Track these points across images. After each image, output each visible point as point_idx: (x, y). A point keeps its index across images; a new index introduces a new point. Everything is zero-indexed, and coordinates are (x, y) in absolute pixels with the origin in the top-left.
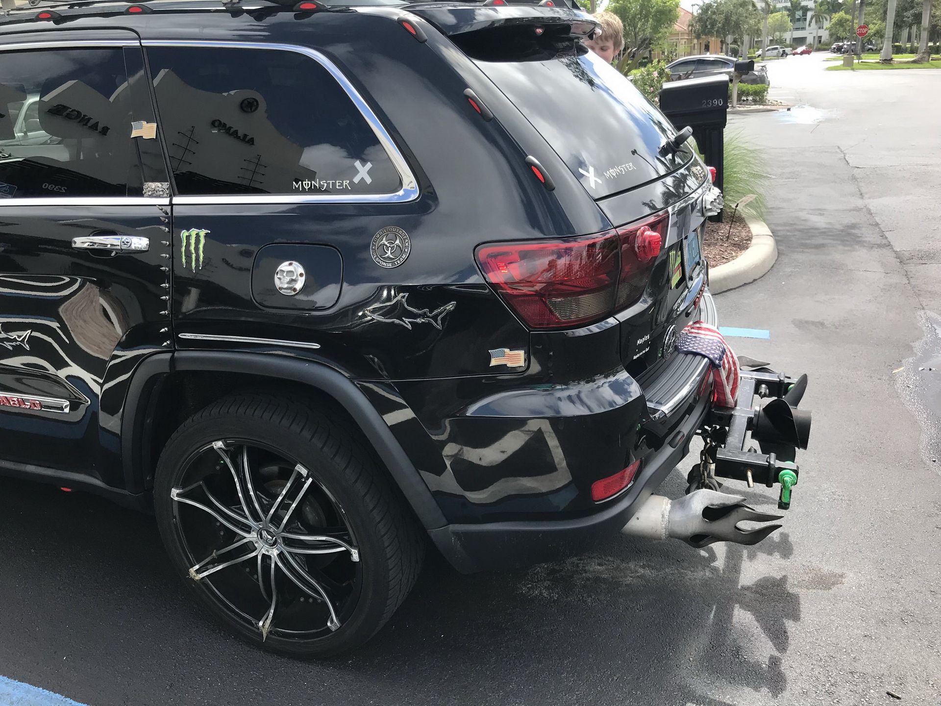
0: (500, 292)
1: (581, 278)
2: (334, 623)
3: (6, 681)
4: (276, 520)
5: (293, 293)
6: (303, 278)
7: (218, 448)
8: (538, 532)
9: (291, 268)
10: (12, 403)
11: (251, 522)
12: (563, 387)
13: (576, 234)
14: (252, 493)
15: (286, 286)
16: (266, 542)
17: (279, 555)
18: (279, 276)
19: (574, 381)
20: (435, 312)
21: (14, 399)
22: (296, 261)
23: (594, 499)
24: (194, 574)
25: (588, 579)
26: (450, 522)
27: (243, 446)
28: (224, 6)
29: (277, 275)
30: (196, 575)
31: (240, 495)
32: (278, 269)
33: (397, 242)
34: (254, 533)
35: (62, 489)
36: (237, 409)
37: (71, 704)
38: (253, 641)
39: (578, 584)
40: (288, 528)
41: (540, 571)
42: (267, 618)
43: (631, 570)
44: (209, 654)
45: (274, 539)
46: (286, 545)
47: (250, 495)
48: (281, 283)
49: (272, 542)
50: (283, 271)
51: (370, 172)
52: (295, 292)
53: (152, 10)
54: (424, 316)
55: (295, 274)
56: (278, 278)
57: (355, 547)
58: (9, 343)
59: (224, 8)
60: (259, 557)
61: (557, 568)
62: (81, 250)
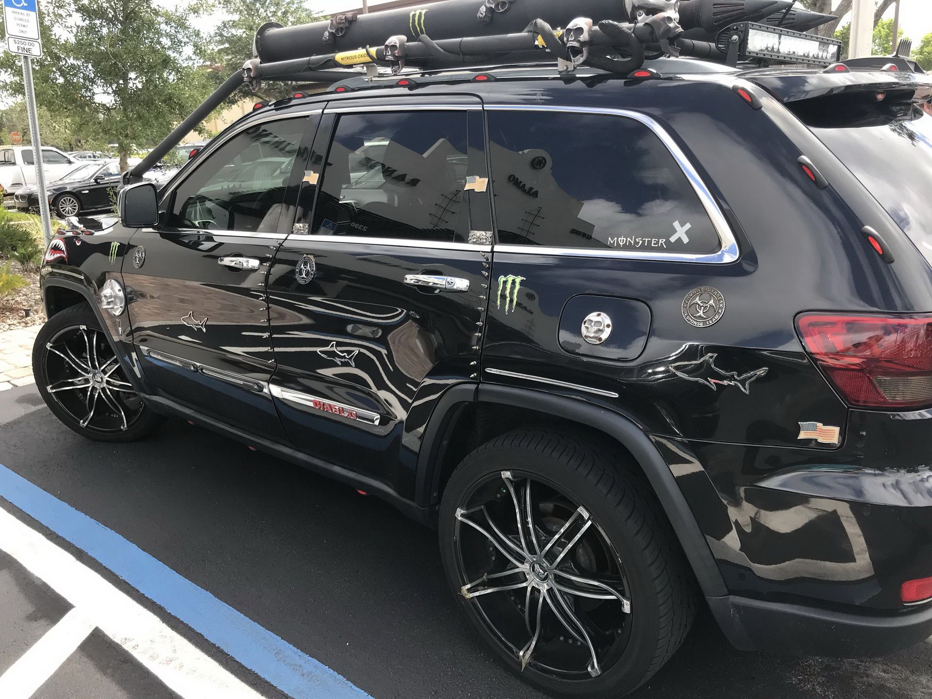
0: (820, 364)
1: (916, 357)
2: (594, 668)
3: (300, 654)
4: (551, 556)
5: (598, 342)
6: (610, 329)
7: (506, 478)
8: (832, 623)
9: (599, 319)
10: (334, 410)
11: (526, 554)
12: (877, 472)
13: (915, 310)
14: (530, 526)
15: (592, 335)
16: (538, 575)
17: (548, 591)
18: (586, 325)
19: (892, 468)
20: (744, 376)
21: (336, 407)
22: (604, 312)
23: (903, 600)
24: (466, 592)
25: (870, 685)
26: (731, 592)
27: (527, 479)
28: (559, 74)
29: (585, 324)
30: (467, 594)
31: (519, 526)
32: (586, 319)
33: (711, 302)
34: (527, 565)
35: (359, 491)
36: (527, 444)
37: (351, 687)
38: (511, 668)
39: (858, 687)
40: (561, 566)
41: (813, 663)
42: (528, 649)
43: (923, 685)
44: (470, 671)
45: (546, 574)
46: (556, 582)
47: (529, 527)
48: (588, 331)
49: (543, 577)
50: (591, 321)
51: (687, 233)
52: (600, 341)
53: (496, 78)
54: (731, 378)
55: (603, 325)
56: (585, 327)
57: (627, 599)
58: (339, 359)
59: (559, 76)
60: (528, 588)
61: (833, 664)
62: (410, 286)
